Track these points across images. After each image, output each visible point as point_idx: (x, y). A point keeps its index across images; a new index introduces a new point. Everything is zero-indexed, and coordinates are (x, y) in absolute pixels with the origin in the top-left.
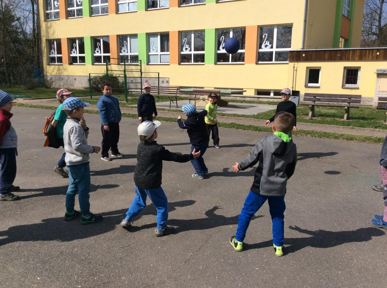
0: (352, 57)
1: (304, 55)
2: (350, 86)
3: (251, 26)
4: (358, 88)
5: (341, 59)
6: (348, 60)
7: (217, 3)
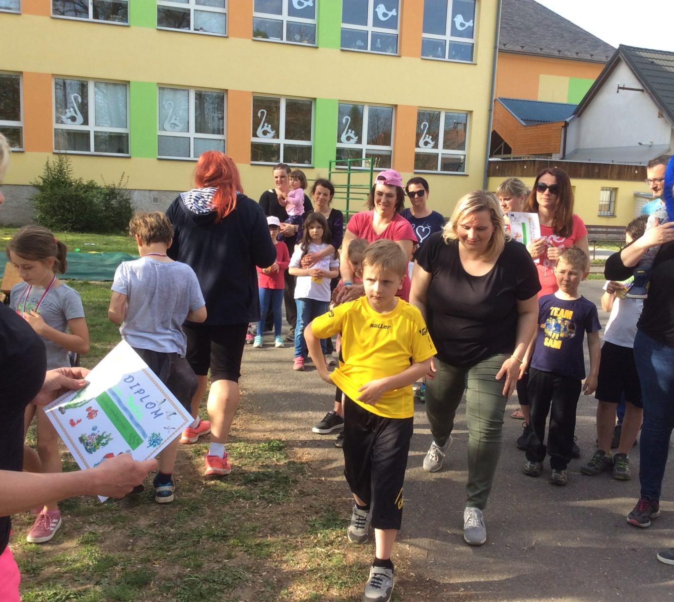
3: (407, 107)
5: (598, 176)
7: (342, 50)
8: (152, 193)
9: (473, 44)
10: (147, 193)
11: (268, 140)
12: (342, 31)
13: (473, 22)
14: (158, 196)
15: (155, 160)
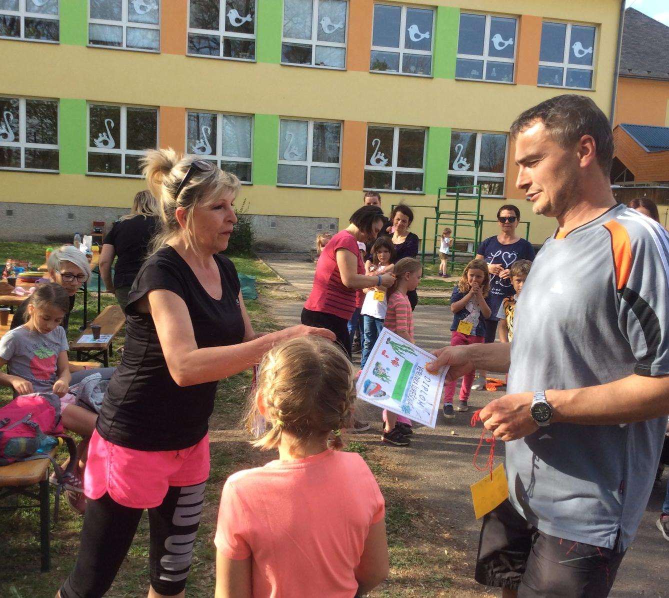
7: (457, 80)
8: (270, 218)
9: (592, 71)
10: (266, 218)
11: (381, 168)
12: (457, 61)
13: (593, 49)
14: (276, 221)
15: (274, 187)
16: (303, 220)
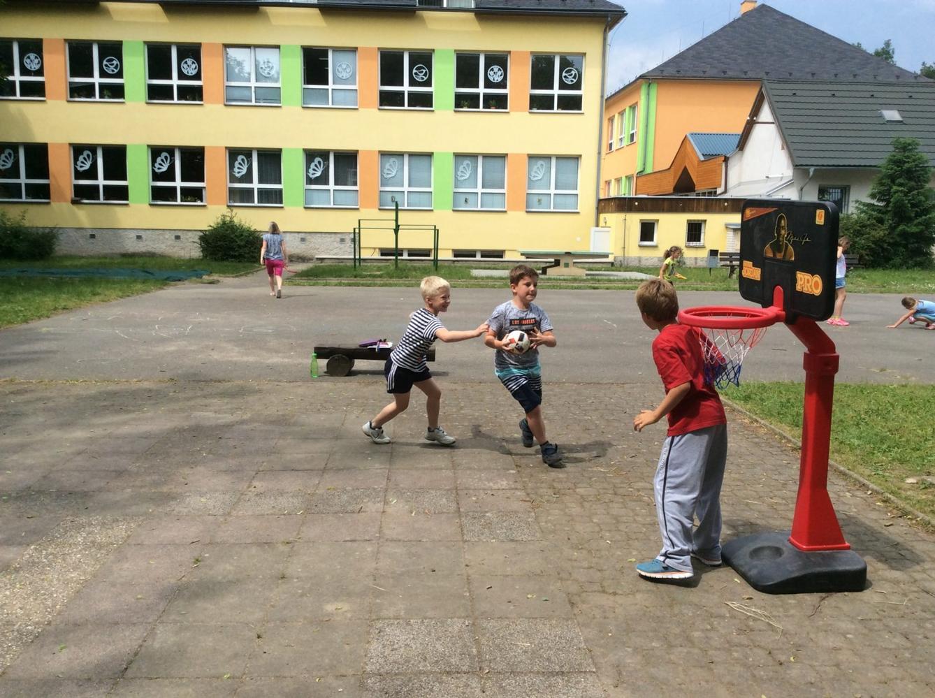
0: (697, 208)
1: (636, 204)
2: (694, 244)
3: (517, 155)
4: (703, 247)
5: (683, 210)
6: (692, 211)
7: (456, 111)
8: (300, 234)
10: (296, 235)
14: (304, 236)
15: (302, 208)
16: (327, 235)
